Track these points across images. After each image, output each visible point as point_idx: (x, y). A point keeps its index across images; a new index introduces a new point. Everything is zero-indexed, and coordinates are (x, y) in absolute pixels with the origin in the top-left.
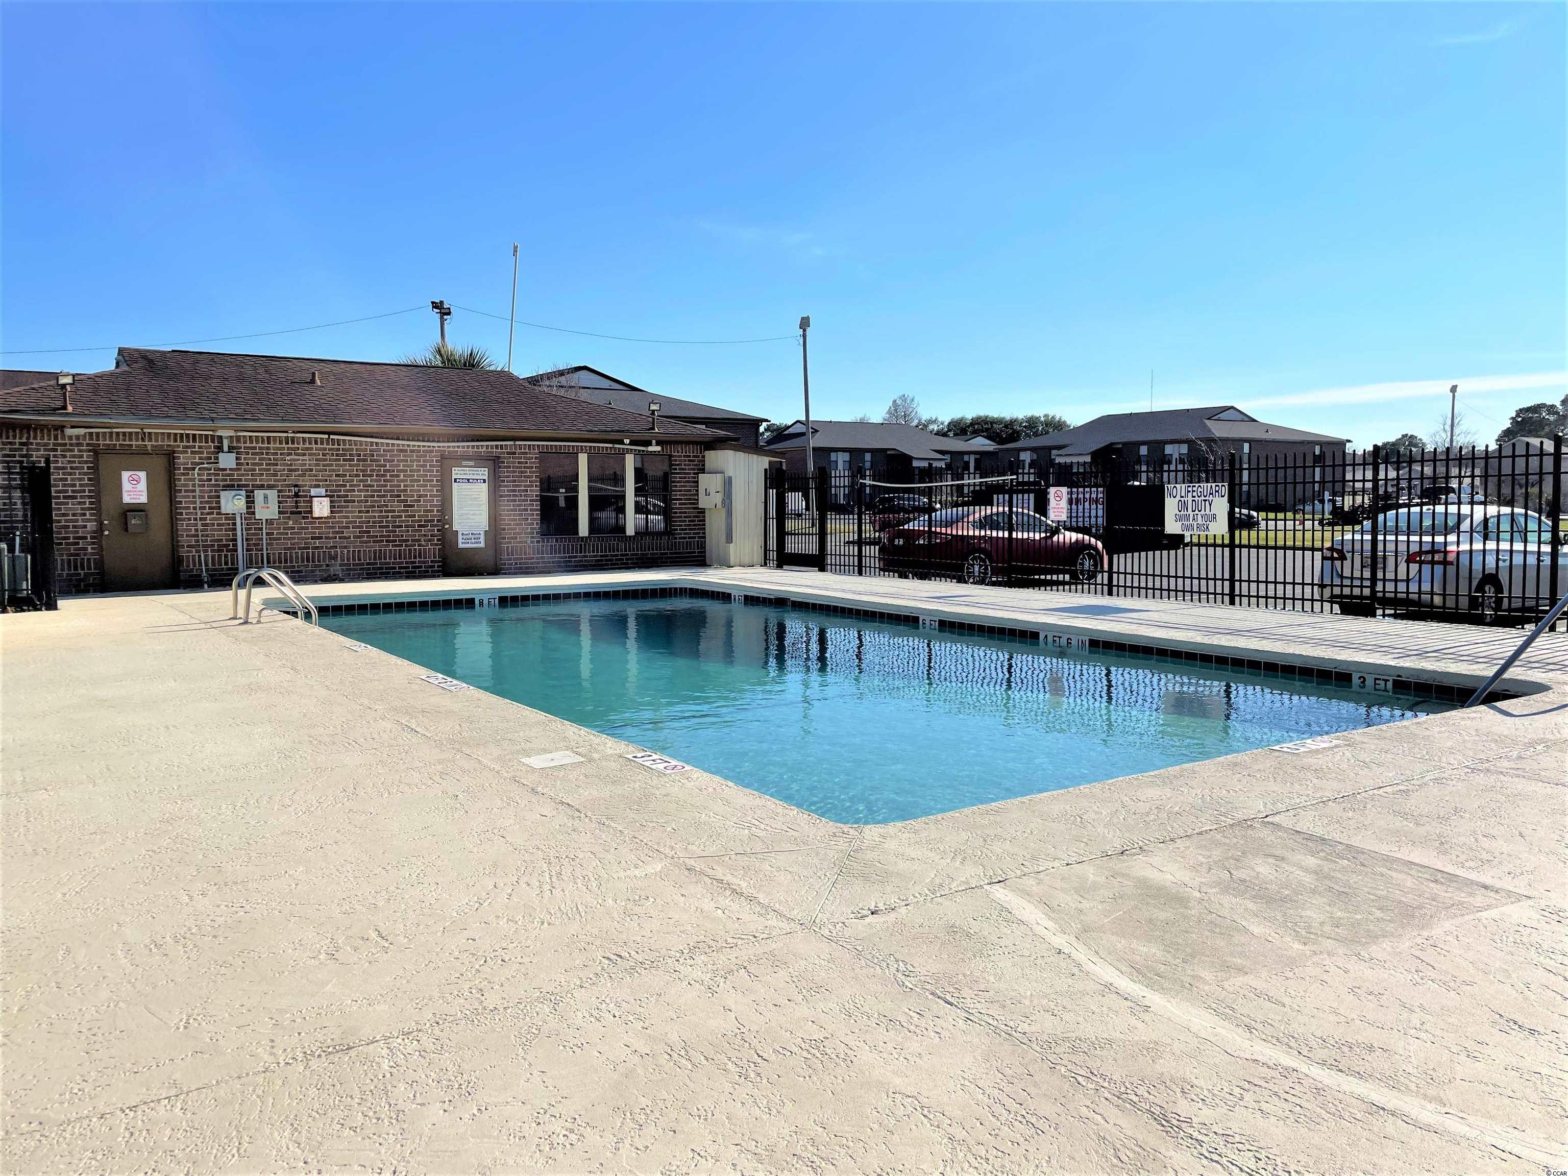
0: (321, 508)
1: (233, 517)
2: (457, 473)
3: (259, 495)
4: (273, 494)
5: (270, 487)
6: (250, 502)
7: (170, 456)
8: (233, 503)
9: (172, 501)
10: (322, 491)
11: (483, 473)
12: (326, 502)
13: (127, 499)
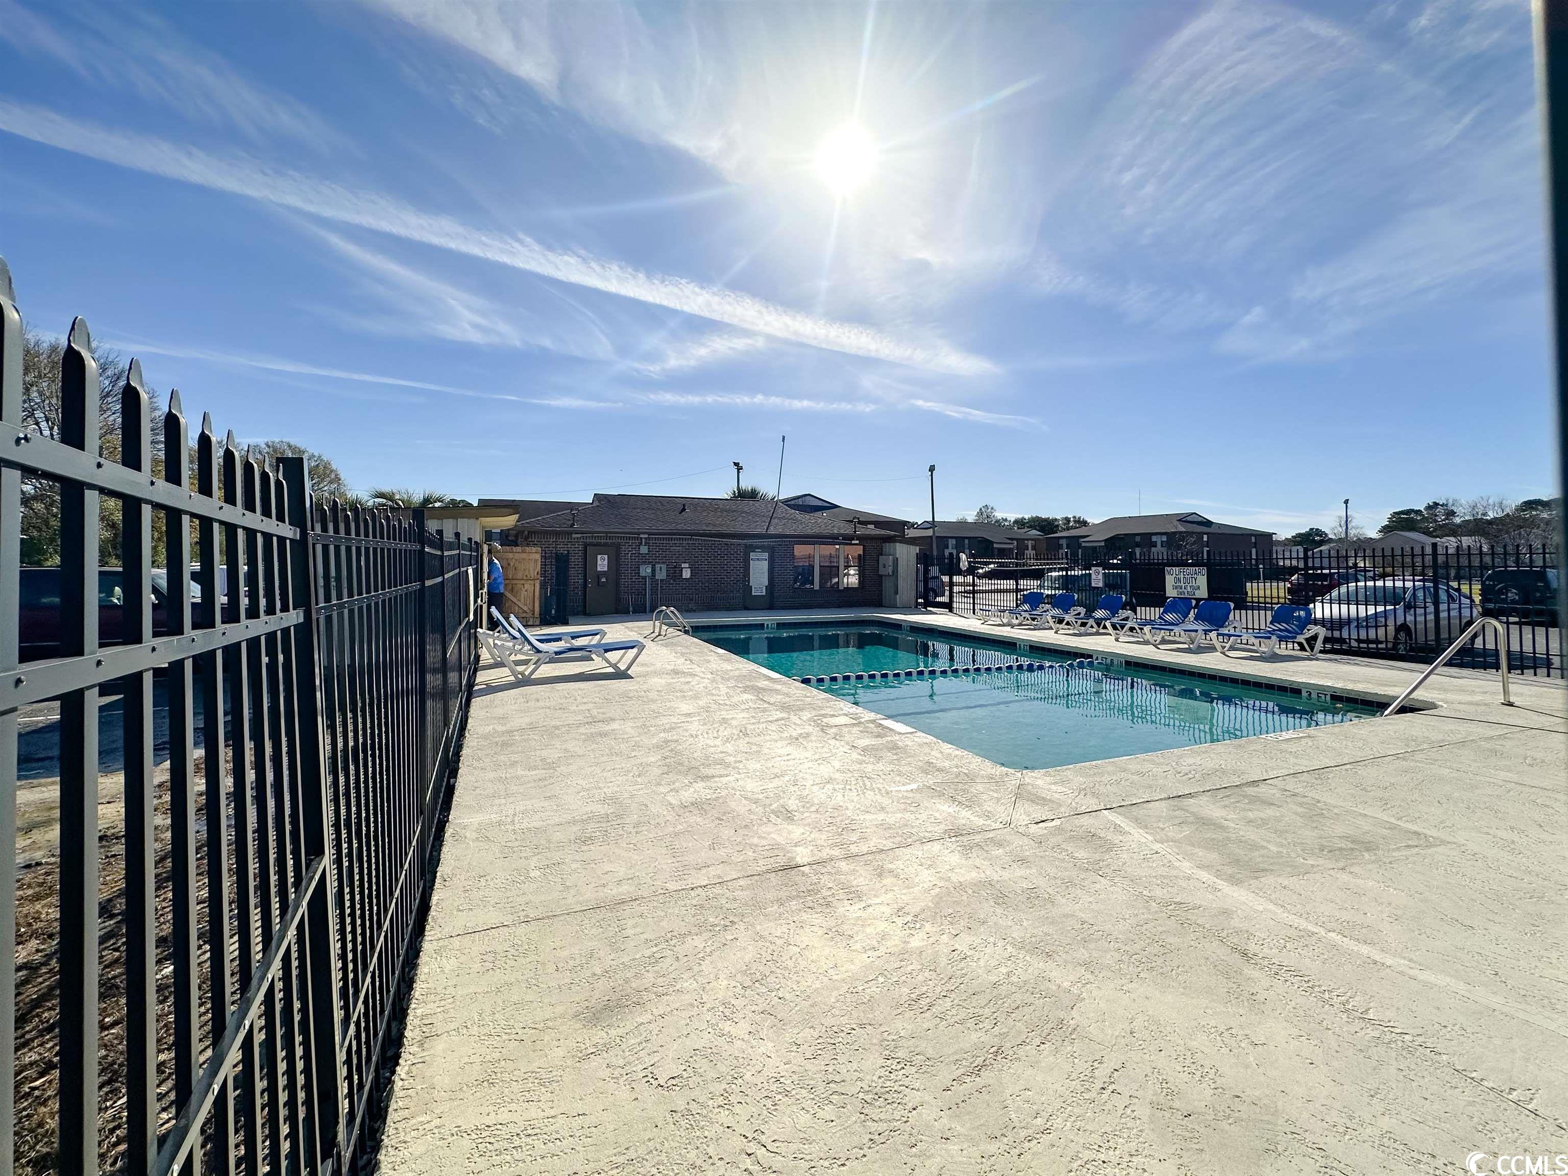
0: (687, 574)
1: (644, 578)
2: (753, 555)
3: (658, 566)
4: (664, 567)
5: (663, 563)
6: (654, 570)
7: (618, 547)
8: (646, 570)
9: (617, 570)
10: (687, 565)
11: (766, 555)
12: (689, 571)
13: (599, 569)
